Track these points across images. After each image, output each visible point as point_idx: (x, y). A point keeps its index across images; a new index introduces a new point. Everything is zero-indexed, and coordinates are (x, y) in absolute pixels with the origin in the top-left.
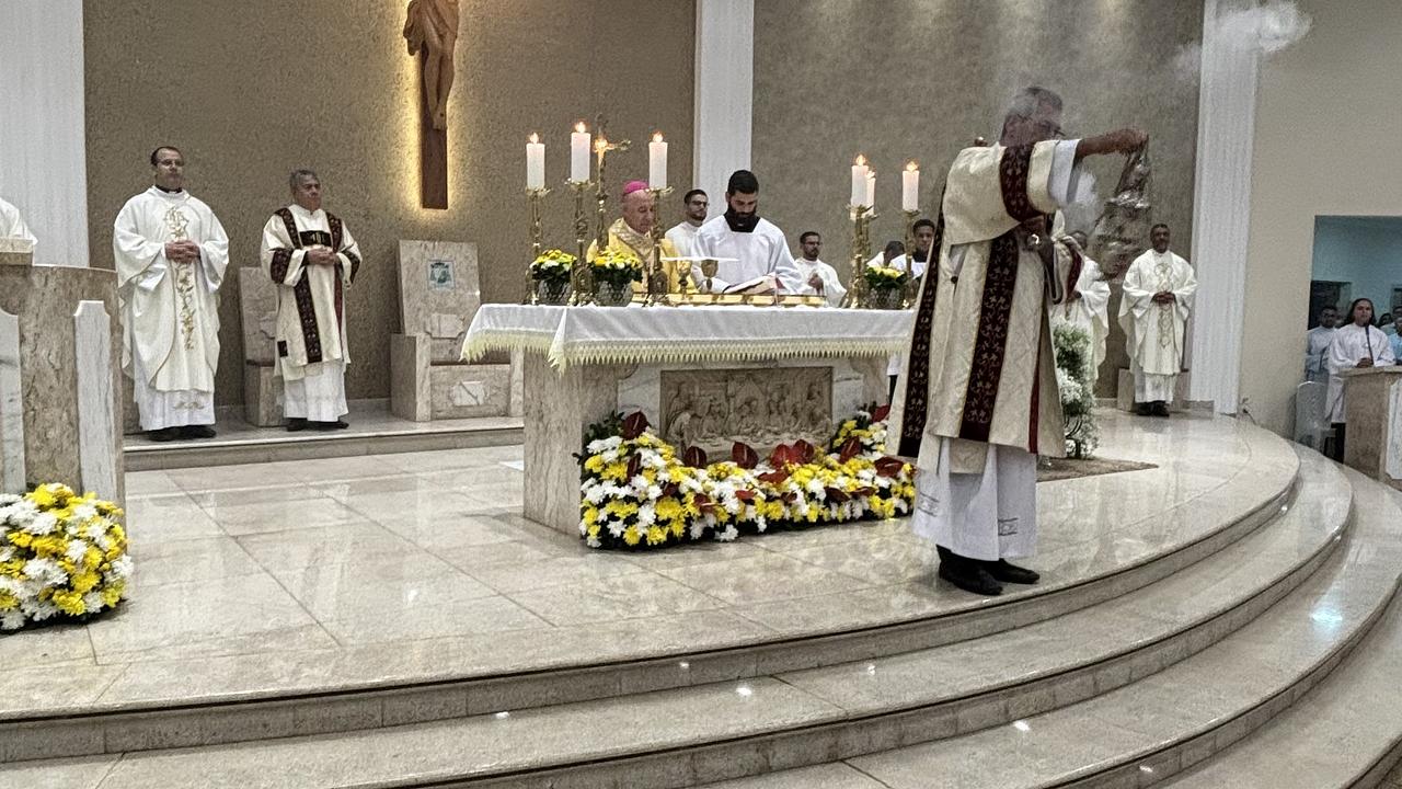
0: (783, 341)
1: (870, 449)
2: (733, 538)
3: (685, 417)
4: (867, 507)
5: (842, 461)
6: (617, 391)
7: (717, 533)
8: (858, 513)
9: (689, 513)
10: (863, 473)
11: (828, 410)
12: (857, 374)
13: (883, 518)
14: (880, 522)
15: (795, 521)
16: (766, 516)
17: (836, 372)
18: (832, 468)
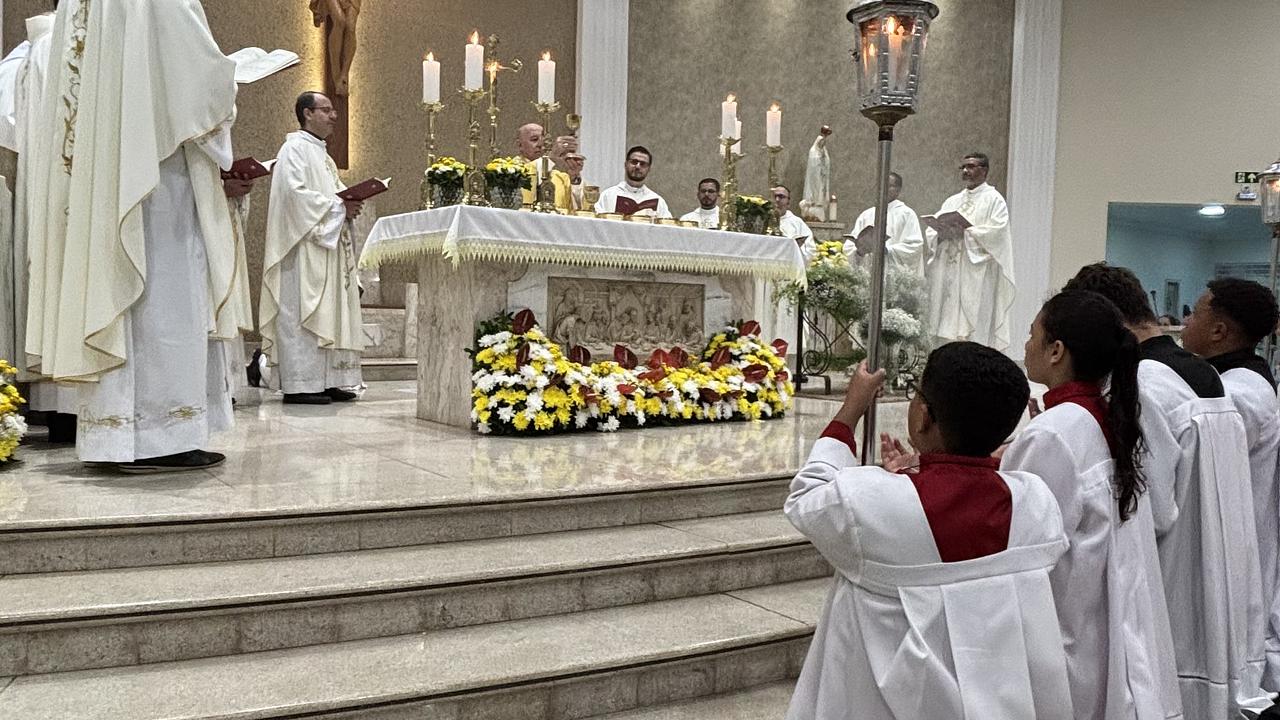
0: (661, 253)
1: (737, 358)
2: (615, 429)
3: (571, 320)
4: (736, 410)
5: (714, 368)
6: (506, 291)
7: (600, 424)
8: (728, 414)
9: (575, 403)
10: (731, 379)
11: (700, 324)
12: (726, 293)
13: (750, 420)
14: (748, 424)
15: (672, 417)
16: (645, 411)
17: (707, 289)
18: (705, 374)
